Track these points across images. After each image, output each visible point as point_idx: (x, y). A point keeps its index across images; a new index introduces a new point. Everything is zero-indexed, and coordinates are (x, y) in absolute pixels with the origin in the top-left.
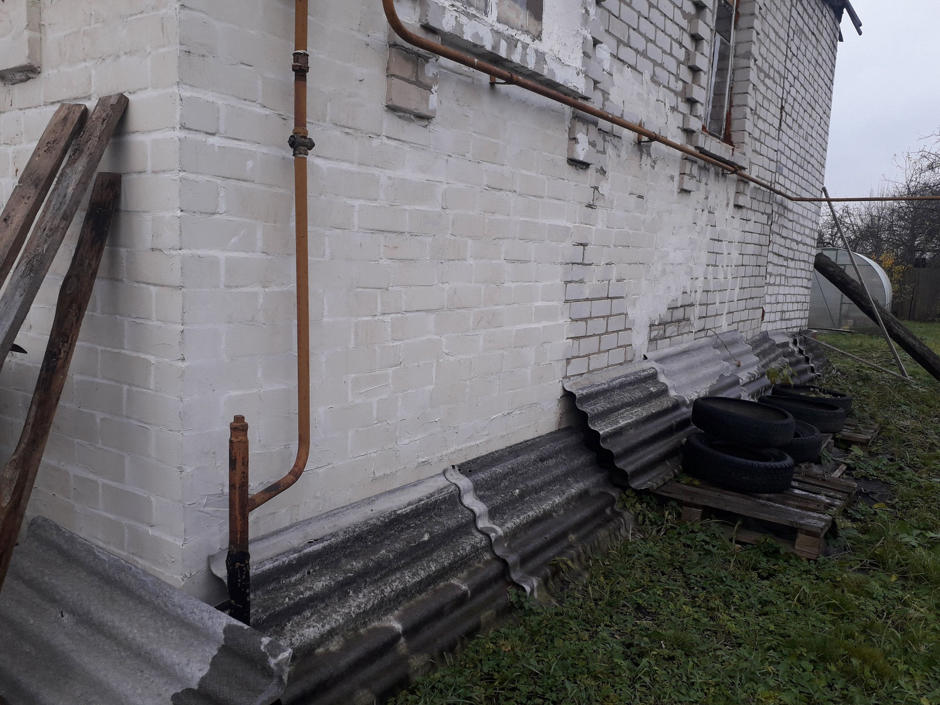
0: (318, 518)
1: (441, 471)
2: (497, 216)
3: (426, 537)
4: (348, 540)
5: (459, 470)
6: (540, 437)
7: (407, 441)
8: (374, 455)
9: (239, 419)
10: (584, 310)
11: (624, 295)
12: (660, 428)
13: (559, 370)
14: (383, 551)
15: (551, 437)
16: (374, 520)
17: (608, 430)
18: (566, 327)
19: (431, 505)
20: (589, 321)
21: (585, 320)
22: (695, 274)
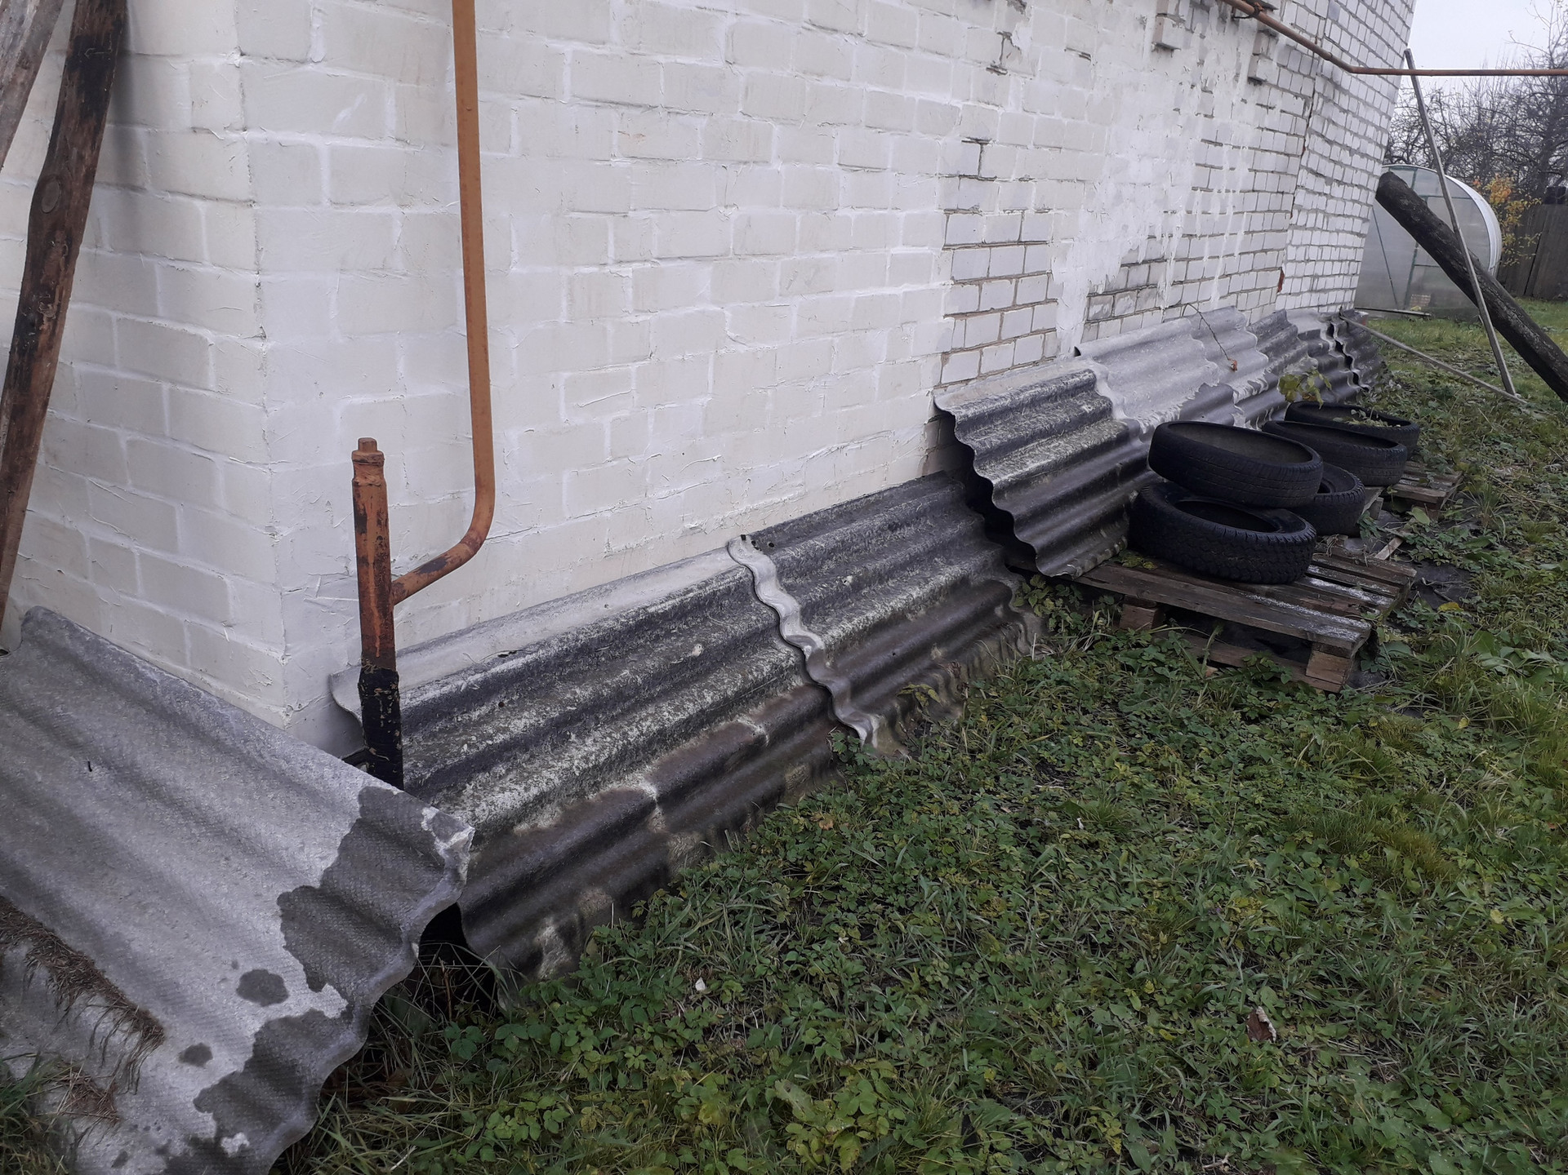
0: (515, 617)
1: (722, 544)
2: (827, 82)
3: (698, 650)
4: (567, 653)
5: (753, 543)
6: (890, 489)
7: (664, 493)
8: (608, 514)
9: (367, 445)
10: (976, 263)
11: (1048, 239)
12: (1095, 475)
13: (928, 374)
14: (626, 672)
15: (911, 489)
16: (611, 622)
17: (1006, 477)
18: (944, 294)
19: (706, 598)
20: (985, 285)
21: (978, 282)
22: (1171, 205)
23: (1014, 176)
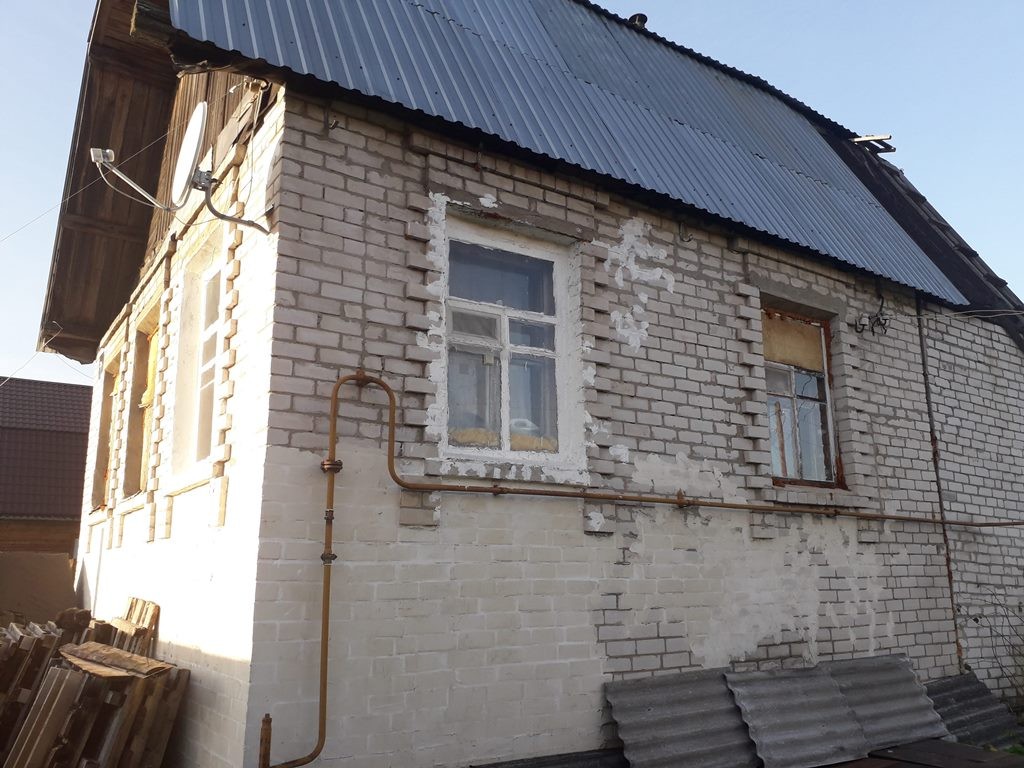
7: (422, 747)
9: (267, 715)
11: (684, 635)
18: (602, 663)
20: (634, 659)
21: (630, 657)
22: (801, 613)
23: (646, 607)
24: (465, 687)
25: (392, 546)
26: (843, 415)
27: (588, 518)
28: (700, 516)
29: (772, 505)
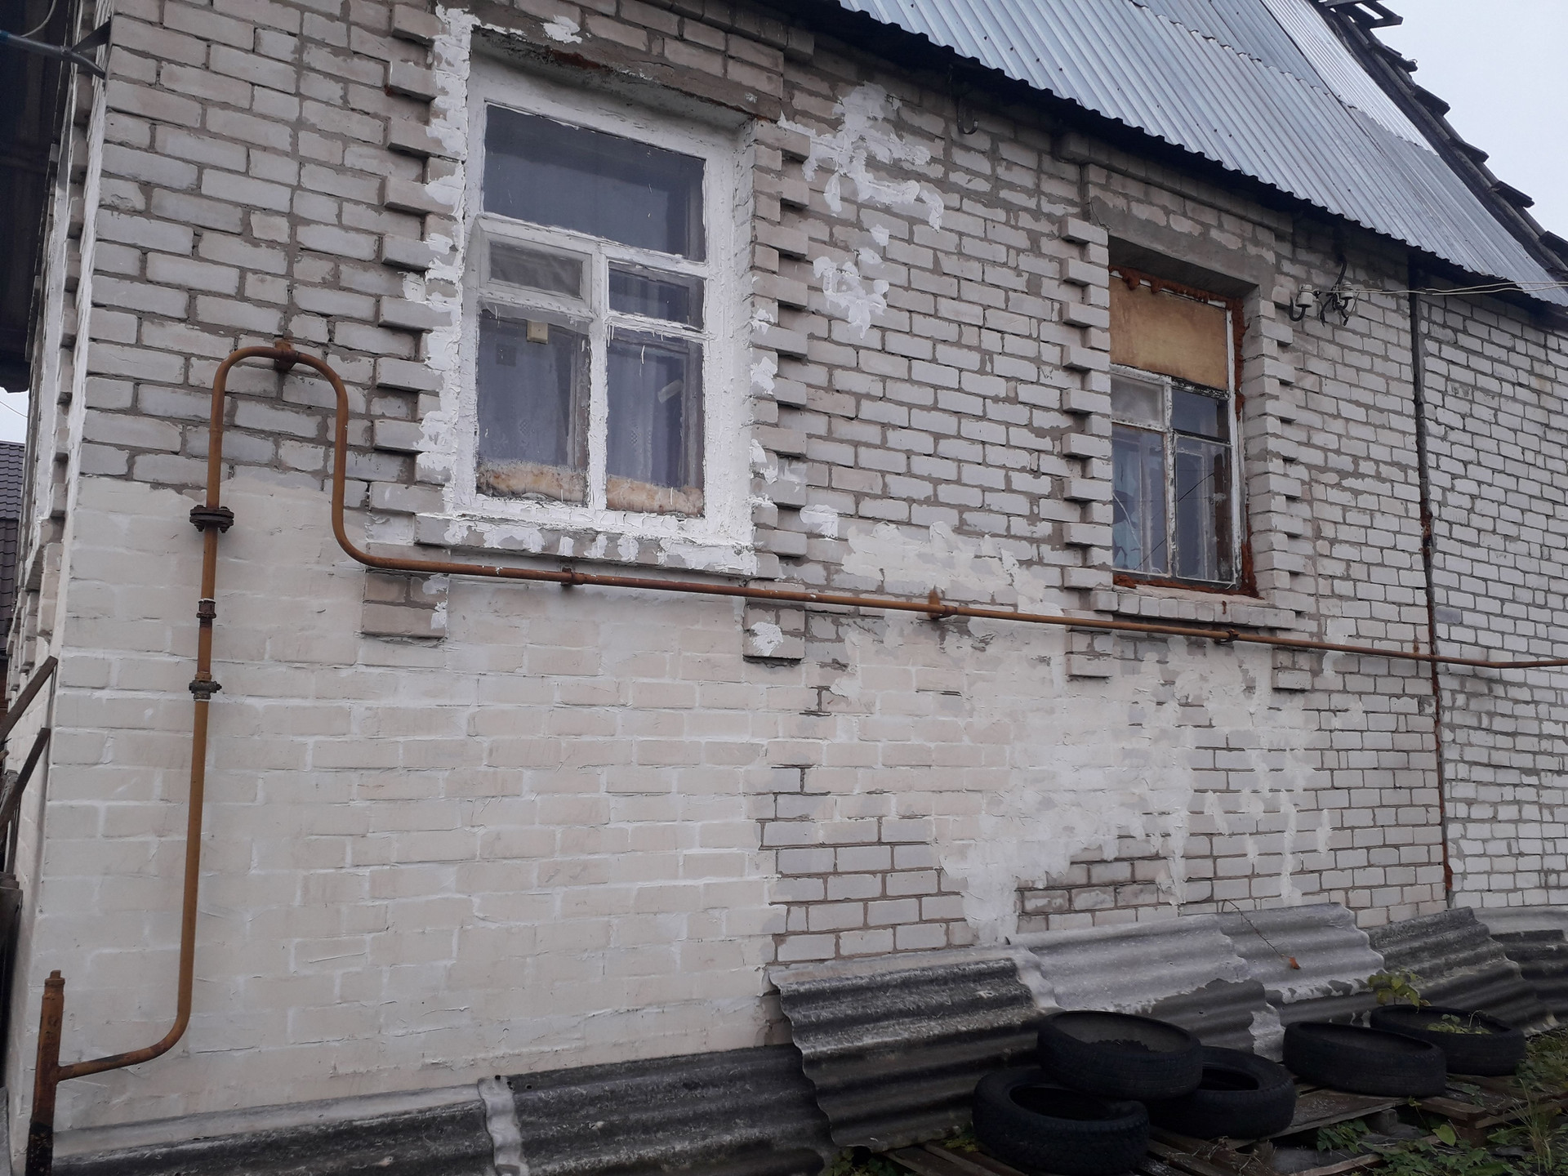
1: (474, 1080)
3: (386, 1162)
5: (509, 1083)
6: (711, 1053)
7: (401, 1032)
8: (337, 1044)
9: (56, 974)
11: (927, 840)
13: (756, 953)
14: (302, 1168)
15: (739, 1055)
16: (310, 1128)
17: (825, 1049)
18: (766, 886)
19: (423, 1121)
20: (831, 879)
21: (823, 876)
22: (1155, 807)
23: (856, 792)
24: (493, 926)
25: (345, 673)
26: (1258, 467)
27: (750, 632)
28: (968, 633)
29: (1109, 619)
